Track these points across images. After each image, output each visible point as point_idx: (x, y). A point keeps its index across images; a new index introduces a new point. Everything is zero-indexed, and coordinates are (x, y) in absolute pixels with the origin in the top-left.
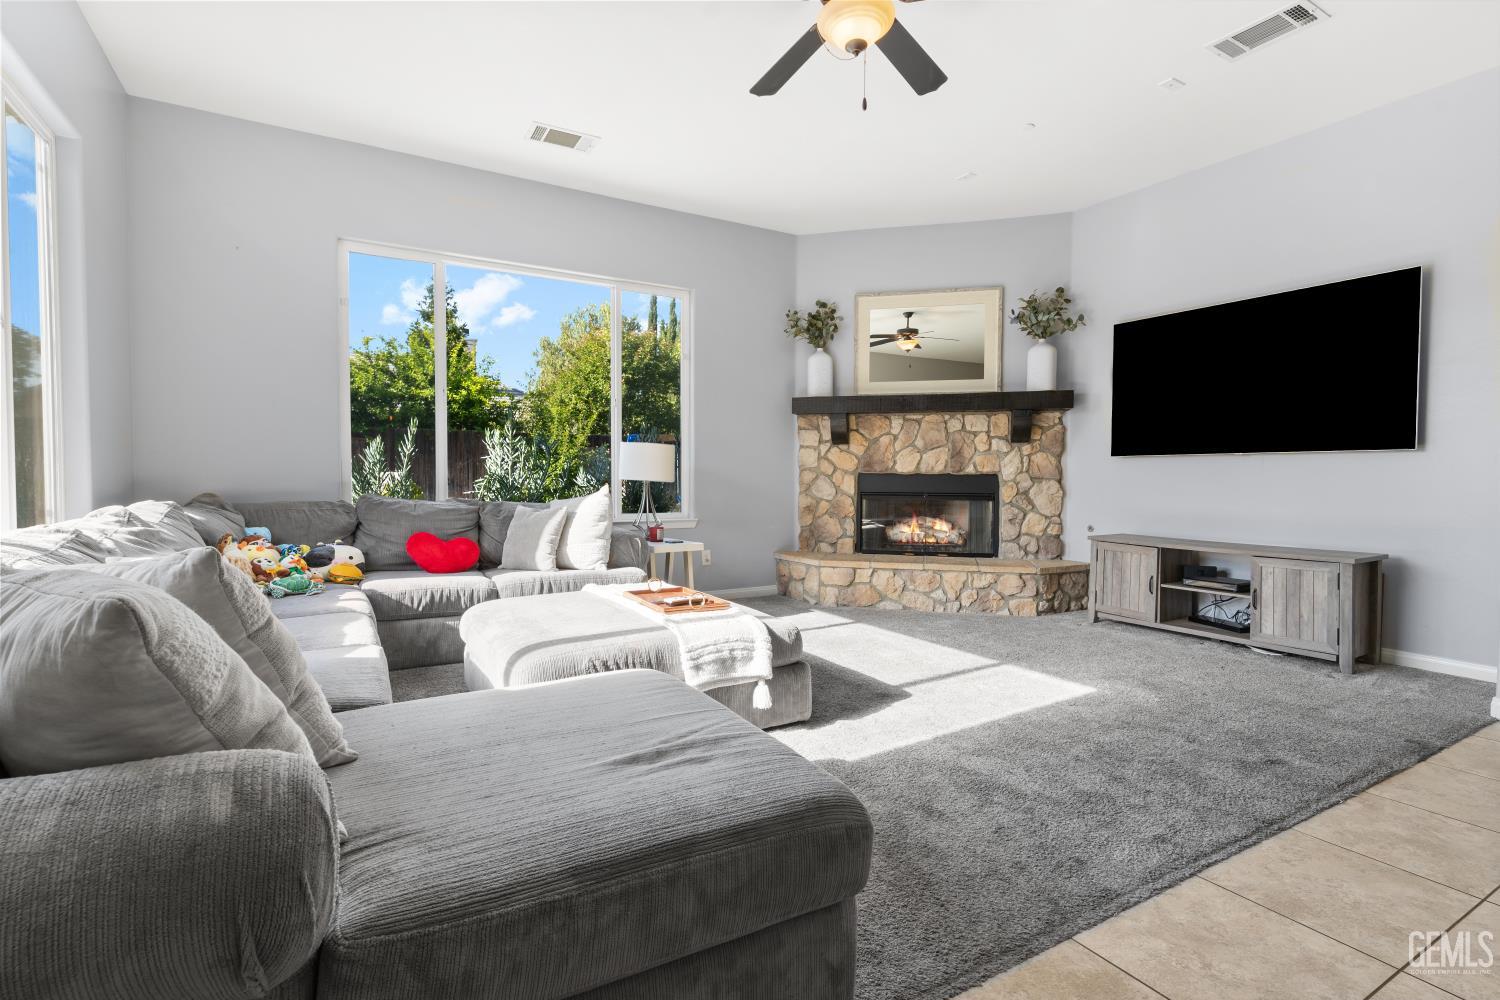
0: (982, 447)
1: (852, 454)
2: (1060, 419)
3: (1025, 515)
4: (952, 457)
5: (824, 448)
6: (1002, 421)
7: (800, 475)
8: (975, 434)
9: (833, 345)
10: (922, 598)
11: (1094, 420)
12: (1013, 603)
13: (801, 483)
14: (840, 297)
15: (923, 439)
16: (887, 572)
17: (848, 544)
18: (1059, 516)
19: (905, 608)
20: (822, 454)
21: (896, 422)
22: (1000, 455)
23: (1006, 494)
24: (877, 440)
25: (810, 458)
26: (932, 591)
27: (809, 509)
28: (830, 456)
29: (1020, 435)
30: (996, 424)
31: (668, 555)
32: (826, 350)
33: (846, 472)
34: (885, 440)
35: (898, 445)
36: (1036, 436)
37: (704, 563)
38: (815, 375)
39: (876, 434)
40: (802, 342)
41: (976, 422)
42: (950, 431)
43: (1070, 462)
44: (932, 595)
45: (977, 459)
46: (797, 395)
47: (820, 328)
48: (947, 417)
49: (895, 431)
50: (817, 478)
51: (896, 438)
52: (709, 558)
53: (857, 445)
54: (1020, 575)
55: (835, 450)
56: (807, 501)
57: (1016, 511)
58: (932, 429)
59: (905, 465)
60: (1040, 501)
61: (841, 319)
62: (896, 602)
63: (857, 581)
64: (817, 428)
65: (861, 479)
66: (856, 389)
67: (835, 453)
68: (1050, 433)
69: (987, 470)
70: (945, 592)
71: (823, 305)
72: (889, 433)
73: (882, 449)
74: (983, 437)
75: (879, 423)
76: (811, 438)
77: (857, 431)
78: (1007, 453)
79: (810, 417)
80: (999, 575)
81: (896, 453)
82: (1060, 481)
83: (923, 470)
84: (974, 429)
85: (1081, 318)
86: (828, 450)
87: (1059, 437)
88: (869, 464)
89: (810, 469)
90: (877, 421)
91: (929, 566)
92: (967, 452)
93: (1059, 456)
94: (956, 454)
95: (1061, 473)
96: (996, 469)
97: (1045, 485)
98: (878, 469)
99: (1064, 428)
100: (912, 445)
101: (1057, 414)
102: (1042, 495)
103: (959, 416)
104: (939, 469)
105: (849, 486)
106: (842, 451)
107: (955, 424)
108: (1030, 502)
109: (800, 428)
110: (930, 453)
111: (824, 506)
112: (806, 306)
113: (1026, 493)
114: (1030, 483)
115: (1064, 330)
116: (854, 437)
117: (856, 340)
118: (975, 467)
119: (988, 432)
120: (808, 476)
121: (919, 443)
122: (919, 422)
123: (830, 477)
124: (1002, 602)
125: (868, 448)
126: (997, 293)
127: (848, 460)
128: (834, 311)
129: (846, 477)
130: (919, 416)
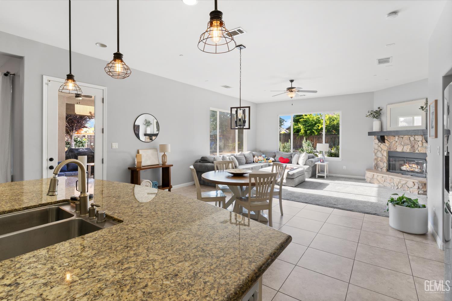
0: (420, 145)
1: (386, 146)
4: (411, 148)
7: (374, 151)
9: (381, 118)
10: (388, 184)
12: (411, 190)
13: (374, 153)
14: (383, 105)
15: (404, 142)
16: (381, 176)
17: (385, 169)
19: (384, 186)
20: (379, 145)
21: (397, 137)
22: (425, 148)
23: (429, 159)
25: (376, 147)
26: (391, 183)
27: (376, 159)
28: (381, 146)
32: (380, 120)
33: (385, 150)
34: (394, 142)
35: (397, 143)
39: (392, 141)
41: (419, 137)
42: (411, 140)
44: (391, 184)
45: (419, 149)
46: (370, 131)
47: (377, 114)
48: (410, 136)
49: (397, 140)
50: (378, 151)
52: (345, 168)
53: (387, 143)
54: (413, 182)
56: (376, 157)
58: (406, 140)
59: (399, 149)
61: (383, 111)
62: (382, 184)
63: (374, 177)
65: (388, 152)
66: (387, 129)
67: (382, 145)
69: (423, 152)
70: (394, 184)
71: (379, 108)
72: (395, 141)
73: (393, 145)
74: (420, 142)
75: (392, 138)
76: (377, 141)
77: (387, 140)
80: (407, 181)
81: (396, 146)
83: (404, 151)
84: (418, 140)
86: (381, 144)
88: (390, 149)
89: (376, 149)
91: (390, 176)
92: (416, 146)
94: (413, 147)
96: (425, 152)
98: (392, 150)
103: (414, 136)
104: (408, 151)
105: (385, 154)
106: (384, 145)
107: (412, 138)
109: (374, 139)
110: (406, 146)
111: (379, 159)
112: (376, 109)
116: (386, 141)
117: (387, 116)
118: (418, 151)
119: (422, 141)
120: (376, 151)
121: (402, 143)
122: (402, 138)
123: (381, 151)
124: (409, 189)
125: (390, 144)
126: (424, 100)
127: (384, 147)
128: (381, 110)
129: (385, 152)
130: (403, 136)
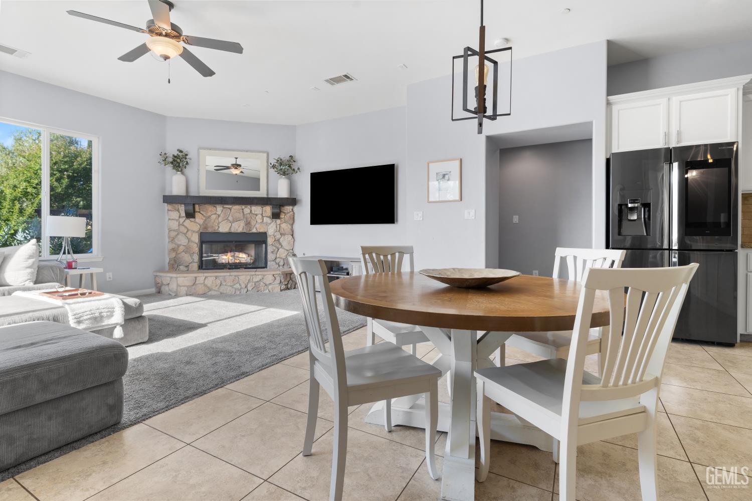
0: (259, 221)
1: (197, 223)
2: (292, 209)
3: (278, 250)
4: (246, 225)
5: (182, 220)
6: (268, 210)
7: (169, 233)
8: (256, 215)
9: (186, 171)
10: (229, 288)
11: (304, 210)
12: (270, 287)
13: (169, 237)
14: (190, 149)
15: (232, 216)
16: (212, 278)
17: (195, 266)
18: (292, 249)
19: (221, 293)
20: (181, 223)
21: (219, 208)
22: (267, 224)
23: (270, 241)
24: (209, 217)
25: (174, 225)
26: (234, 285)
27: (173, 250)
28: (185, 224)
29: (276, 216)
30: (265, 211)
31: (81, 275)
32: (183, 173)
33: (194, 232)
34: (214, 217)
35: (220, 219)
36: (282, 216)
37: (108, 279)
38: (177, 185)
39: (209, 214)
40: (169, 168)
41: (257, 209)
42: (245, 213)
43: (296, 227)
44: (234, 287)
45: (257, 226)
46: (167, 194)
47: (179, 162)
48: (243, 207)
49: (219, 213)
50: (178, 234)
51: (219, 216)
52: (111, 277)
53: (199, 218)
54: (273, 275)
55: (188, 221)
56: (173, 246)
57: (274, 248)
58: (237, 212)
59: (224, 228)
60: (284, 244)
61: (190, 159)
62: (216, 291)
63: (197, 282)
64: (178, 211)
65: (202, 235)
66: (199, 193)
67: (188, 223)
68: (288, 215)
69: (261, 231)
70: (240, 285)
71: (181, 152)
72: (215, 214)
73: (213, 221)
74: (260, 216)
76: (175, 215)
77: (199, 212)
78: (270, 223)
79: (174, 205)
80: (264, 276)
81: (219, 223)
82: (292, 235)
83: (233, 231)
84: (256, 213)
85: (299, 169)
86: (184, 221)
87: (292, 217)
88: (206, 228)
89: (174, 230)
90: (210, 208)
91: (232, 274)
92: (253, 223)
93: (292, 225)
94: (248, 223)
95: (293, 232)
96: (266, 230)
97: (286, 237)
98: (210, 230)
99: (294, 213)
100: (227, 219)
101: (291, 207)
102: (286, 241)
103: (249, 207)
104: (240, 230)
105: (196, 238)
106: (191, 221)
107: (247, 210)
108: (280, 244)
109: (168, 210)
110: (235, 223)
111: (182, 248)
112: (172, 151)
113: (278, 240)
114: (280, 236)
115: (293, 173)
116: (197, 215)
117: (198, 170)
118: (256, 229)
119: (262, 214)
120: (173, 234)
121: (230, 218)
122: (230, 209)
123: (185, 234)
124: (266, 287)
125: (205, 220)
126: (265, 155)
127: (194, 226)
128: (186, 155)
129: (194, 234)
130: (230, 206)
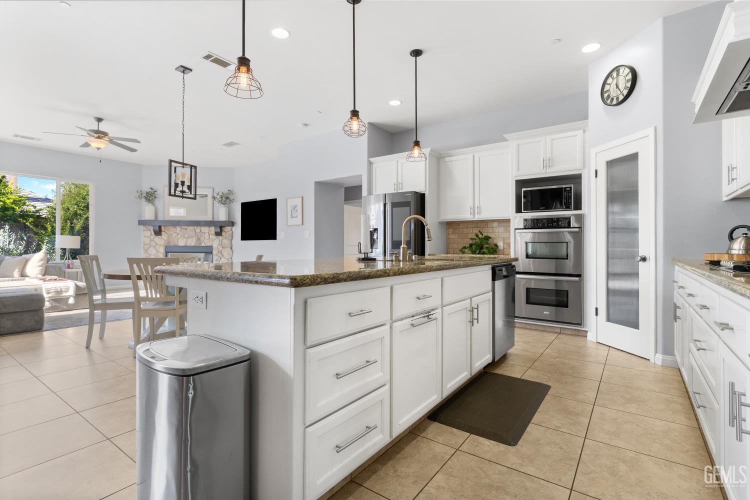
0: (207, 238)
1: (163, 239)
2: (231, 229)
3: (221, 258)
4: (197, 240)
5: (152, 237)
6: (213, 230)
7: (144, 247)
8: (205, 233)
9: (157, 202)
11: (237, 230)
13: (144, 249)
15: (187, 234)
18: (231, 258)
20: (152, 239)
21: (178, 229)
22: (213, 240)
23: (215, 252)
24: (171, 235)
25: (147, 241)
28: (154, 240)
29: (218, 234)
30: (211, 231)
32: (154, 205)
33: (161, 245)
34: (174, 235)
35: (179, 236)
36: (223, 234)
38: (148, 212)
39: (171, 233)
40: (143, 200)
41: (205, 229)
42: (197, 232)
43: (234, 242)
45: (206, 241)
46: (143, 219)
47: (150, 197)
48: (195, 228)
49: (178, 232)
50: (150, 247)
51: (178, 234)
53: (164, 235)
55: (157, 237)
57: (218, 257)
58: (191, 231)
59: (181, 243)
60: (225, 254)
61: (157, 194)
64: (150, 230)
65: (166, 247)
66: (164, 217)
67: (157, 239)
68: (228, 233)
69: (208, 245)
71: (152, 189)
72: (176, 232)
73: (173, 238)
74: (207, 234)
75: (172, 229)
76: (148, 233)
77: (164, 231)
78: (215, 240)
79: (147, 226)
81: (178, 239)
82: (231, 248)
83: (188, 244)
85: (233, 200)
86: (154, 237)
87: (231, 234)
88: (169, 243)
89: (147, 244)
90: (172, 228)
92: (202, 239)
93: (231, 240)
94: (199, 239)
95: (232, 245)
96: (211, 245)
97: (227, 249)
98: (172, 244)
99: (232, 232)
100: (184, 236)
101: (230, 228)
102: (226, 252)
103: (199, 227)
104: (193, 244)
105: (162, 249)
106: (159, 238)
107: (198, 229)
108: (222, 254)
109: (144, 230)
110: (190, 239)
112: (146, 189)
113: (221, 252)
114: (222, 248)
115: (230, 203)
116: (163, 233)
117: (164, 202)
118: (205, 243)
119: (209, 233)
120: (146, 247)
121: (186, 236)
122: (186, 229)
123: (155, 247)
125: (169, 237)
126: (211, 190)
127: (161, 241)
128: (156, 191)
129: (161, 247)
130: (185, 227)
